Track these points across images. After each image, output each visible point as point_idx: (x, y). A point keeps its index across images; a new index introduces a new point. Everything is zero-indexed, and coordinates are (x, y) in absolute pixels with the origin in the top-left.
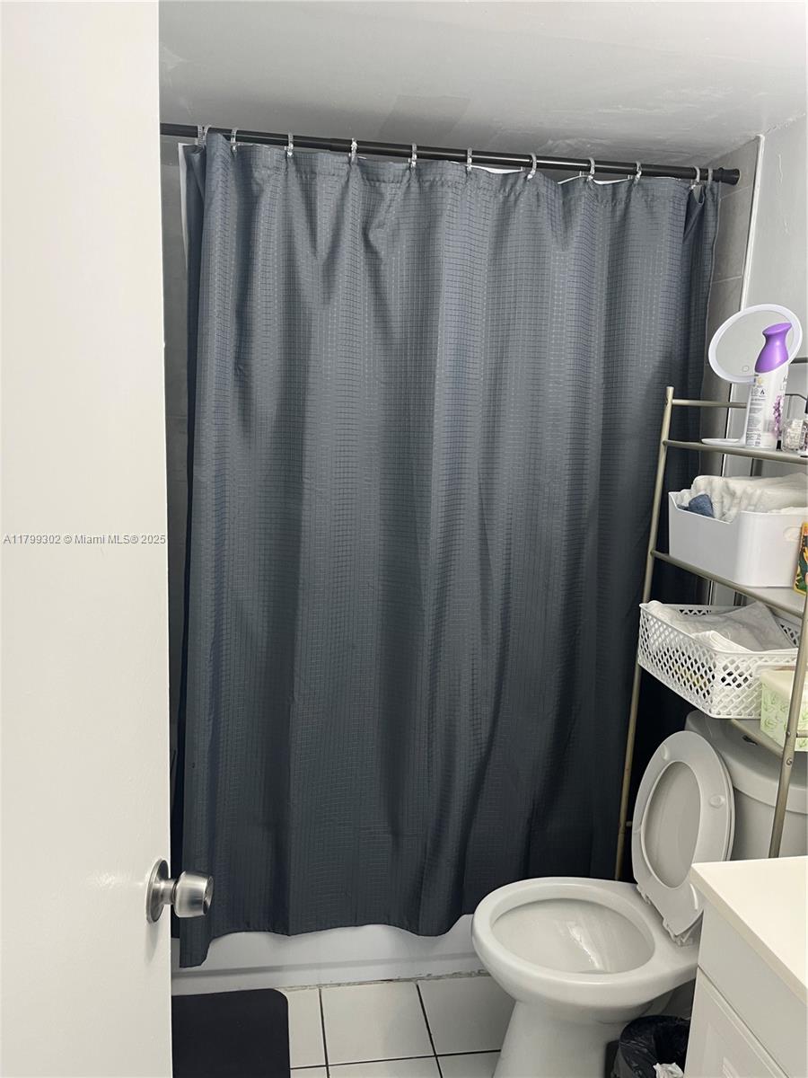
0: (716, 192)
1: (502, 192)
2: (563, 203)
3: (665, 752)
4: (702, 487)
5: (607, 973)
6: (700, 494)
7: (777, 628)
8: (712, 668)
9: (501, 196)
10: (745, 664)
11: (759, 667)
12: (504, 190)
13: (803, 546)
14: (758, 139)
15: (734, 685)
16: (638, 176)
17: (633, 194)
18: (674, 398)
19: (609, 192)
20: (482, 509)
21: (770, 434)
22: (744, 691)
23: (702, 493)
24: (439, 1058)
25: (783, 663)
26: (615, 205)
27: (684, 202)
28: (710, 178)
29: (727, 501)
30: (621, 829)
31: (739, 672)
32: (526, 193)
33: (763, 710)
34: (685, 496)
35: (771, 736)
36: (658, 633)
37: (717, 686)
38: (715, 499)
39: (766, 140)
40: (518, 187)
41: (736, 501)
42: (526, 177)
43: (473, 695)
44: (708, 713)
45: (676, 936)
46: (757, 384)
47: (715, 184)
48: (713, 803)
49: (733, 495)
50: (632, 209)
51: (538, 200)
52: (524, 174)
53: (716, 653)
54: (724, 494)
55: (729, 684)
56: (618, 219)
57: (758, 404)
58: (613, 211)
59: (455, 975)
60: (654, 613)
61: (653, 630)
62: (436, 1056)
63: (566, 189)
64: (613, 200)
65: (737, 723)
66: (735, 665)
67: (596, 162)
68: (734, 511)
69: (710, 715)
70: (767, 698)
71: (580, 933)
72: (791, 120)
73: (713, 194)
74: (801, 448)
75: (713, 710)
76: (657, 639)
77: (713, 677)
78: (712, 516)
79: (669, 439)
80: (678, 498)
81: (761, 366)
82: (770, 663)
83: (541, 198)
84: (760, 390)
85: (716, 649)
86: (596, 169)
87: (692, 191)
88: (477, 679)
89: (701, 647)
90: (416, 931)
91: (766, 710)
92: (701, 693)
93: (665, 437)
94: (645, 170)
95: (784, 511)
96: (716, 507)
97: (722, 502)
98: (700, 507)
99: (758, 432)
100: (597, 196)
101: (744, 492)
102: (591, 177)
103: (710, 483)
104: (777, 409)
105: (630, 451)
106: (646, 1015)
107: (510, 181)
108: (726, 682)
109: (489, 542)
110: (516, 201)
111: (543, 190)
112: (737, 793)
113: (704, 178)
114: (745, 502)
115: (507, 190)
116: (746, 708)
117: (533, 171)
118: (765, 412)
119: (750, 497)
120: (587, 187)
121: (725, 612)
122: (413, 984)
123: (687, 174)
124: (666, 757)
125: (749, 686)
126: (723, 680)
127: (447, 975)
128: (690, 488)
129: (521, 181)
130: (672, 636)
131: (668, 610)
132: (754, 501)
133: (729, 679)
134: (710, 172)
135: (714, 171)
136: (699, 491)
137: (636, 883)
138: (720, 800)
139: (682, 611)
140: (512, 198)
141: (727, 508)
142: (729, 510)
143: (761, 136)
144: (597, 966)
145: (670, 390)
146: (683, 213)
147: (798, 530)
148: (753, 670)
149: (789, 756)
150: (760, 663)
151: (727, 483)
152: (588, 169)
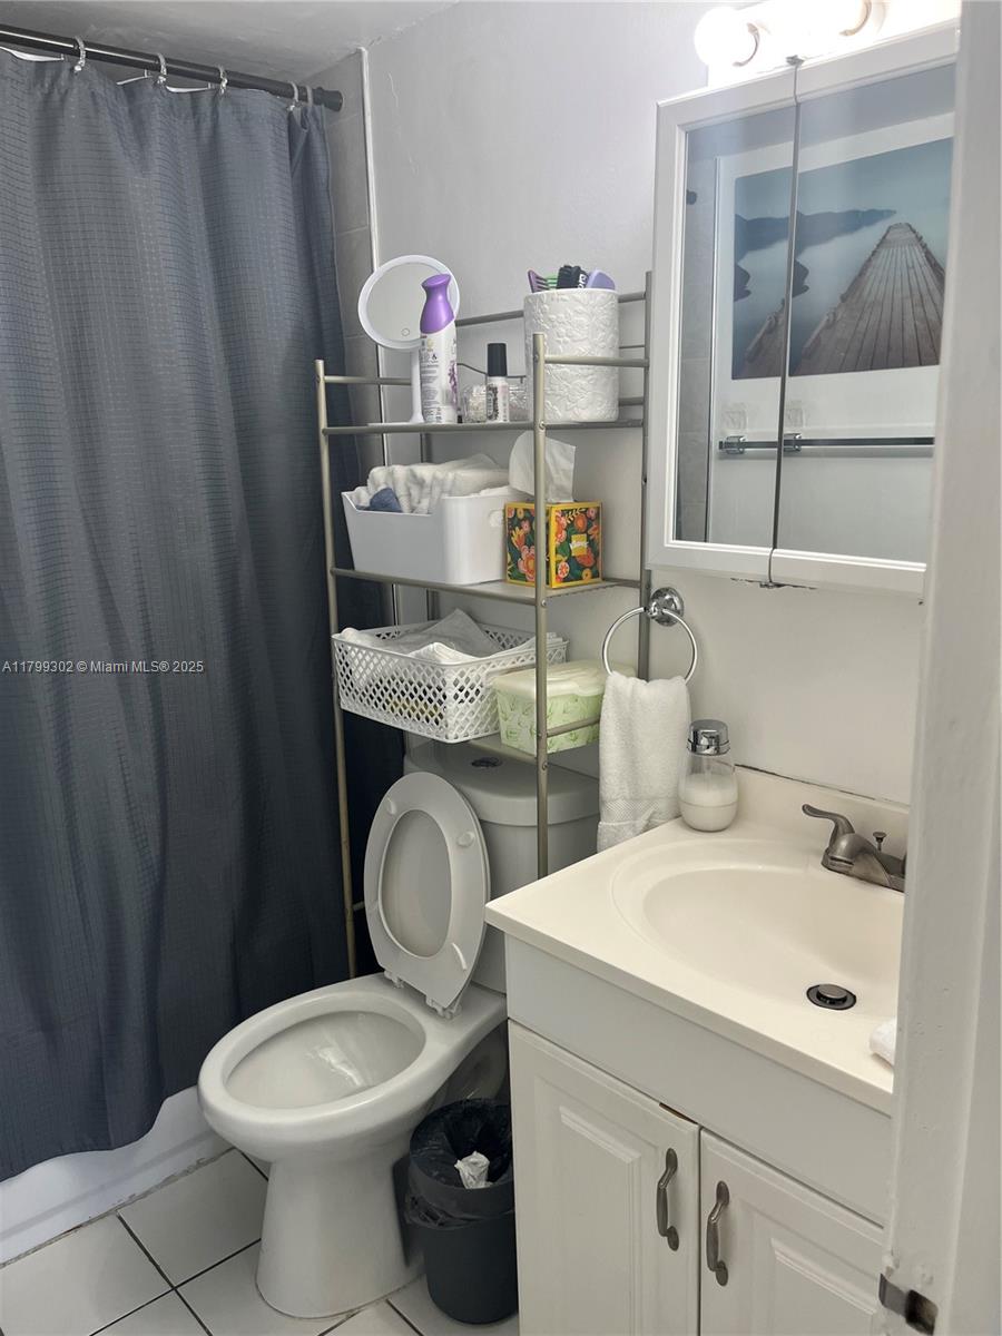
0: (319, 118)
1: (39, 86)
2: (130, 111)
3: (390, 806)
4: (382, 481)
5: (369, 1087)
6: (379, 489)
7: (482, 635)
8: (442, 686)
9: (39, 93)
10: (475, 674)
11: (488, 675)
12: (42, 86)
13: (510, 529)
14: (359, 53)
15: (467, 700)
16: (224, 85)
17: (220, 110)
18: (326, 374)
19: (187, 102)
20: (95, 546)
21: (450, 407)
22: (478, 704)
23: (383, 487)
24: (178, 1289)
25: (509, 666)
26: (198, 122)
27: (284, 126)
28: (310, 99)
29: (415, 492)
30: (349, 916)
31: (469, 684)
32: (75, 91)
33: (502, 721)
34: (363, 495)
35: (516, 746)
36: (364, 663)
37: (451, 705)
38: (401, 492)
39: (370, 53)
40: (63, 82)
41: (426, 490)
42: (72, 69)
43: (129, 804)
44: (444, 740)
45: (444, 1009)
46: (427, 347)
47: (317, 107)
48: (461, 843)
49: (421, 483)
50: (223, 129)
51: (95, 103)
52: (68, 66)
53: (443, 667)
54: (409, 484)
55: (462, 701)
56: (205, 140)
57: (430, 372)
58: (197, 128)
59: (169, 1180)
60: (352, 641)
61: (357, 661)
62: (174, 1289)
63: (130, 91)
64: (194, 114)
65: (477, 743)
66: (465, 678)
67: (167, 60)
68: (425, 503)
69: (449, 741)
70: (504, 705)
71: (331, 1053)
72: (398, 29)
73: (316, 120)
74: (490, 418)
75: (449, 735)
76: (364, 672)
77: (445, 697)
78: (400, 511)
79: (329, 426)
80: (356, 498)
81: (428, 324)
82: (498, 668)
83: (99, 100)
84: (431, 354)
85: (443, 662)
86: (169, 70)
87: (291, 112)
88: (130, 781)
89: (423, 666)
90: (109, 1147)
91: (506, 719)
92: (432, 720)
93: (323, 423)
94: (231, 78)
95: (483, 493)
96: (404, 502)
97: (410, 495)
98: (384, 502)
99: (437, 406)
100: (171, 107)
101: (434, 478)
102: (162, 79)
103: (391, 474)
104: (452, 377)
105: (277, 451)
106: (432, 1110)
107: (49, 73)
108: (459, 700)
109: (113, 590)
110: (63, 100)
111: (100, 90)
112: (484, 825)
113: (303, 98)
114: (437, 490)
115: (47, 85)
116: (482, 723)
117: (82, 61)
118: (441, 382)
119: (442, 483)
120: (158, 92)
121: (424, 629)
122: (112, 1219)
123: (281, 90)
124: (393, 810)
125: (481, 699)
126: (456, 697)
127: (157, 1186)
128: (366, 485)
129: (65, 74)
130: (383, 663)
131: (366, 636)
132: (448, 487)
133: (462, 695)
134: (309, 92)
135: (313, 90)
136: (379, 486)
137: (383, 970)
138: (469, 836)
139: (379, 636)
140: (56, 97)
141: (416, 500)
142: (419, 502)
143: (363, 49)
144: (358, 1082)
145: (320, 363)
146: (286, 141)
147: (501, 513)
148: (483, 680)
149: (543, 761)
150: (488, 670)
151: (411, 471)
152: (157, 68)
